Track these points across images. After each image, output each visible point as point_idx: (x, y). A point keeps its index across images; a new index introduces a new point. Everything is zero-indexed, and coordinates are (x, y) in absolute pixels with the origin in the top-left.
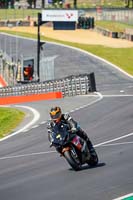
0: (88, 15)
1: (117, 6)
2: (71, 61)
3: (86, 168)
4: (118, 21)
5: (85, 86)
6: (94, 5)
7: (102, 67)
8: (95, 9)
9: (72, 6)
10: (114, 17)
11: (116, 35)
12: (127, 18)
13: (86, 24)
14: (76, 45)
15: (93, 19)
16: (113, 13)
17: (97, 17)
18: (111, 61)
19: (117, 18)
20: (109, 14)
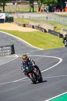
0: (10, 16)
1: (25, 11)
2: (2, 39)
3: (38, 83)
4: (25, 19)
5: (9, 51)
6: (13, 10)
7: (17, 42)
8: (14, 13)
9: (2, 11)
10: (23, 16)
11: (24, 26)
12: (30, 17)
13: (9, 20)
14: (4, 31)
15: (13, 18)
16: (23, 14)
17: (15, 16)
18: (22, 39)
19: (25, 17)
20: (21, 15)
